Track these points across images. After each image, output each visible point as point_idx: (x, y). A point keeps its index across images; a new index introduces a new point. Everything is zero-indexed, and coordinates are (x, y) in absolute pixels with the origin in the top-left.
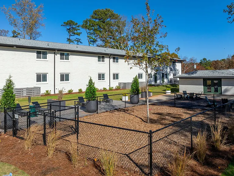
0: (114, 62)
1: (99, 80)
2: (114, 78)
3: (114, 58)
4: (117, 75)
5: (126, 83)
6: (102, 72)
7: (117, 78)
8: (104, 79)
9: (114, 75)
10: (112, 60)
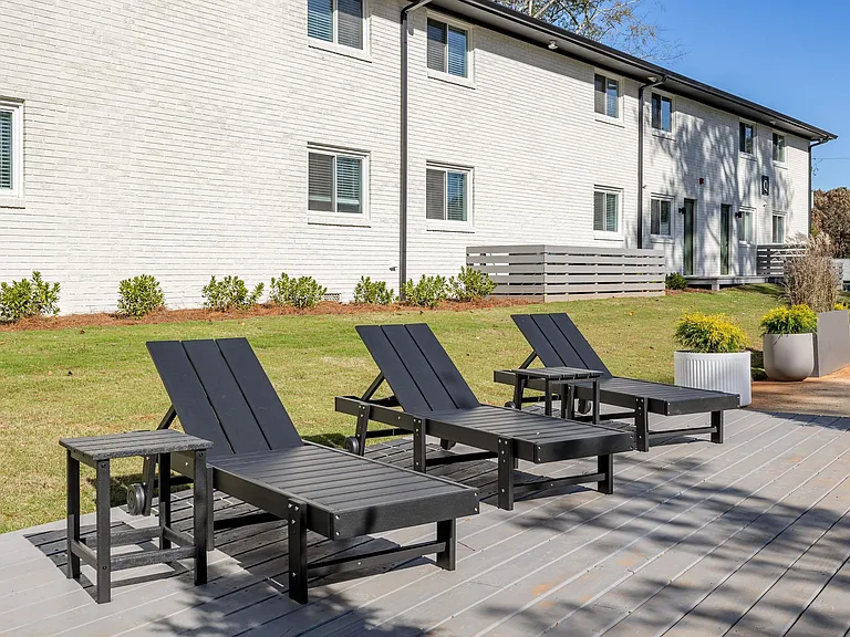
0: (435, 62)
1: (313, 206)
2: (434, 210)
3: (437, 32)
4: (459, 179)
5: (540, 251)
6: (339, 135)
7: (458, 212)
8: (356, 209)
9: (433, 177)
10: (419, 40)
